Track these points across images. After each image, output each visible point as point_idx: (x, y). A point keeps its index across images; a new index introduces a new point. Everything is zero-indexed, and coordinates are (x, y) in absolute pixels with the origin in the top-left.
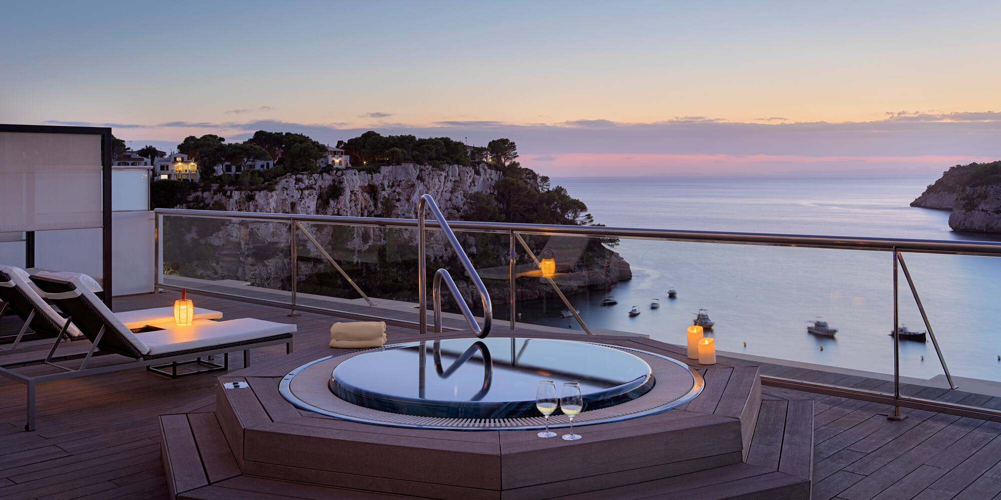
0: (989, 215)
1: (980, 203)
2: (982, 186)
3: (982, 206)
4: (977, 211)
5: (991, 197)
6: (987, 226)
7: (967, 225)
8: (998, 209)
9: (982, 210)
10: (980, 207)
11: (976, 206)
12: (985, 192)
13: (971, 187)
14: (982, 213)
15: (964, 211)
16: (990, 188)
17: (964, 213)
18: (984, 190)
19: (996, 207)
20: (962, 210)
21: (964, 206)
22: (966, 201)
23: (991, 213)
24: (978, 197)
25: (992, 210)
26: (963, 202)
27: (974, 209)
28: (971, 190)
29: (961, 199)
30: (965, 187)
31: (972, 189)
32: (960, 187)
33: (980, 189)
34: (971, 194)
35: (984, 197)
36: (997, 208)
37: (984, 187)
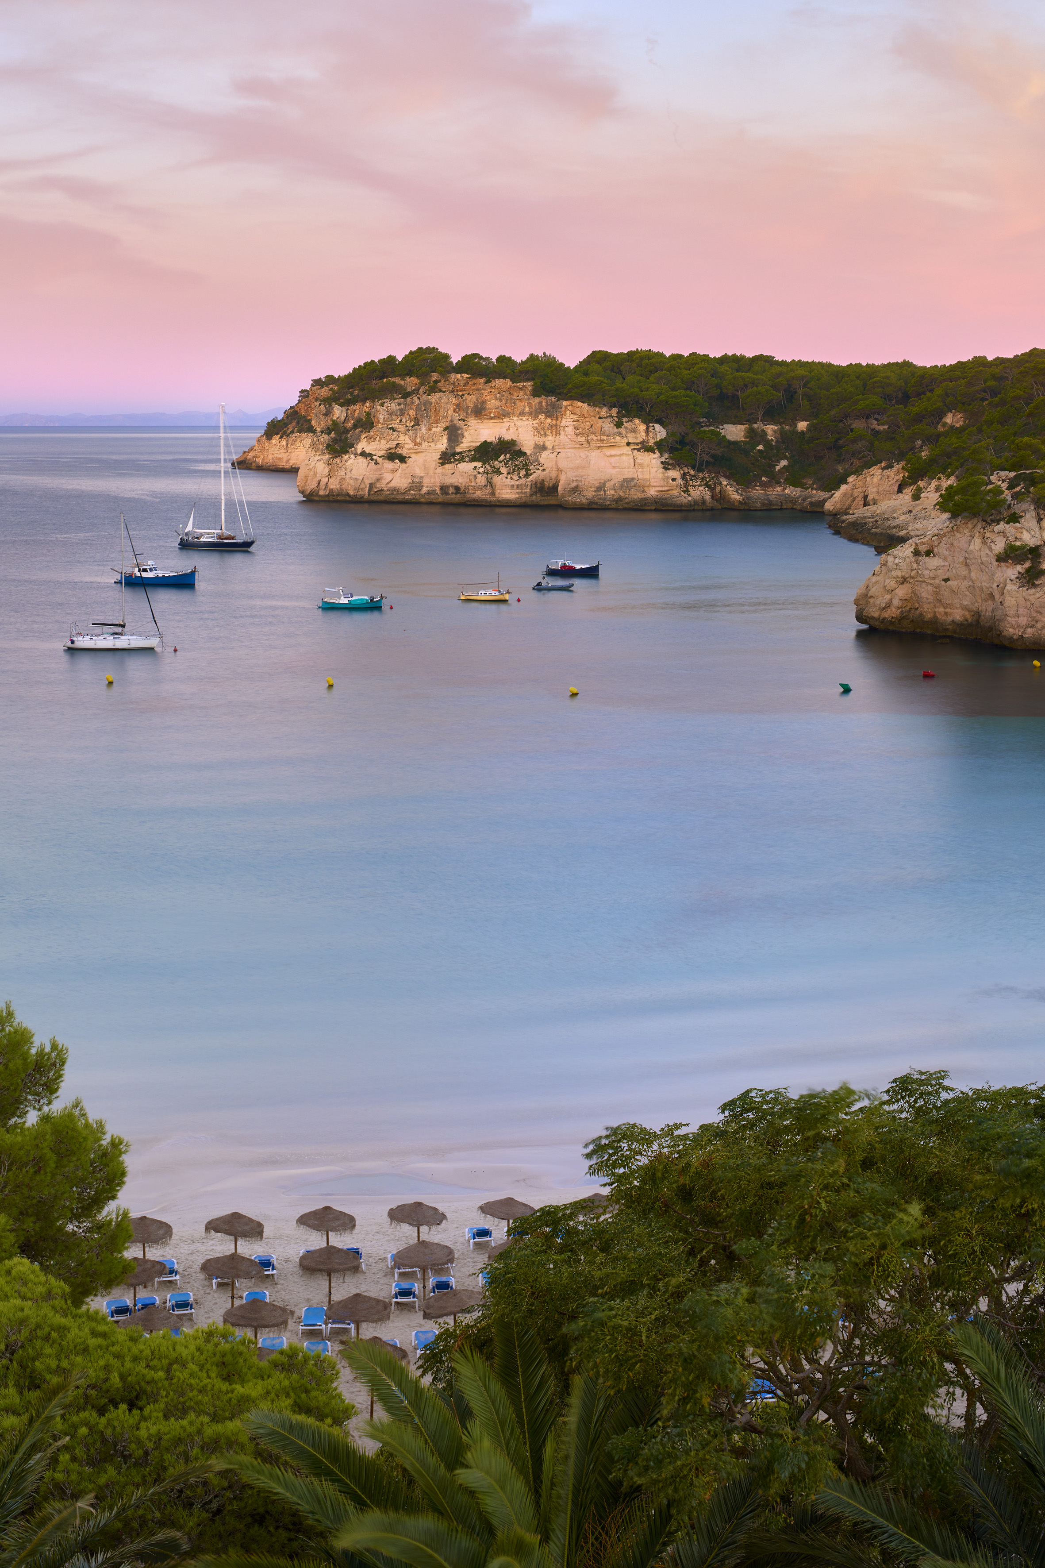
0: (376, 463)
1: (358, 439)
2: (364, 401)
3: (362, 445)
4: (352, 456)
5: (380, 426)
6: (371, 485)
7: (334, 485)
8: (393, 451)
9: (364, 454)
10: (360, 447)
11: (352, 446)
12: (368, 414)
13: (341, 405)
14: (361, 459)
15: (327, 456)
16: (379, 408)
17: (329, 459)
18: (367, 410)
19: (388, 446)
20: (323, 454)
21: (328, 446)
22: (333, 435)
23: (380, 460)
24: (355, 426)
25: (382, 453)
26: (326, 437)
27: (346, 452)
28: (342, 412)
29: (322, 432)
30: (330, 405)
31: (344, 409)
32: (320, 405)
33: (359, 410)
34: (343, 418)
35: (366, 424)
36: (390, 449)
37: (368, 404)
